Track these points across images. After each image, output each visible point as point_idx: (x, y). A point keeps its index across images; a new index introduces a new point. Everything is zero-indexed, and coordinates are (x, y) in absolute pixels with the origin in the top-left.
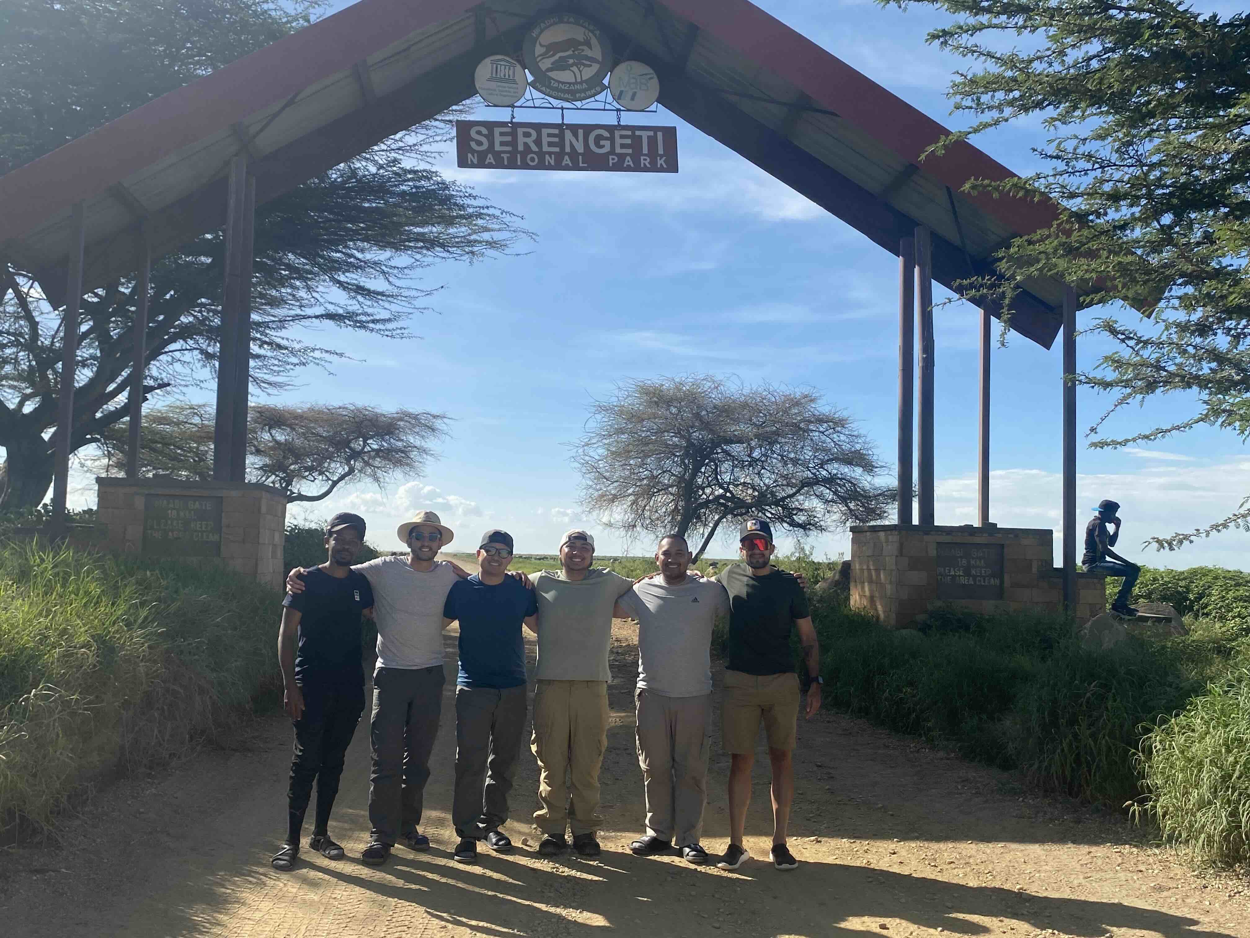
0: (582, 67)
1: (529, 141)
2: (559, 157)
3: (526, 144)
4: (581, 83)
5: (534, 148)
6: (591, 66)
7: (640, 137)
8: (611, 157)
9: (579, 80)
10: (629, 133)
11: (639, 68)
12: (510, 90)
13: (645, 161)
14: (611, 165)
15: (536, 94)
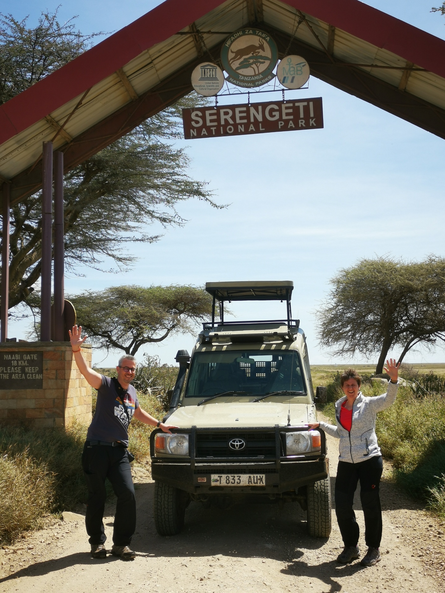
0: (259, 64)
1: (228, 117)
2: (247, 126)
3: (226, 120)
4: (259, 74)
5: (231, 122)
6: (265, 62)
7: (299, 107)
8: (280, 122)
9: (257, 73)
10: (291, 105)
11: (296, 60)
12: (214, 85)
13: (302, 123)
14: (280, 128)
15: (231, 85)
